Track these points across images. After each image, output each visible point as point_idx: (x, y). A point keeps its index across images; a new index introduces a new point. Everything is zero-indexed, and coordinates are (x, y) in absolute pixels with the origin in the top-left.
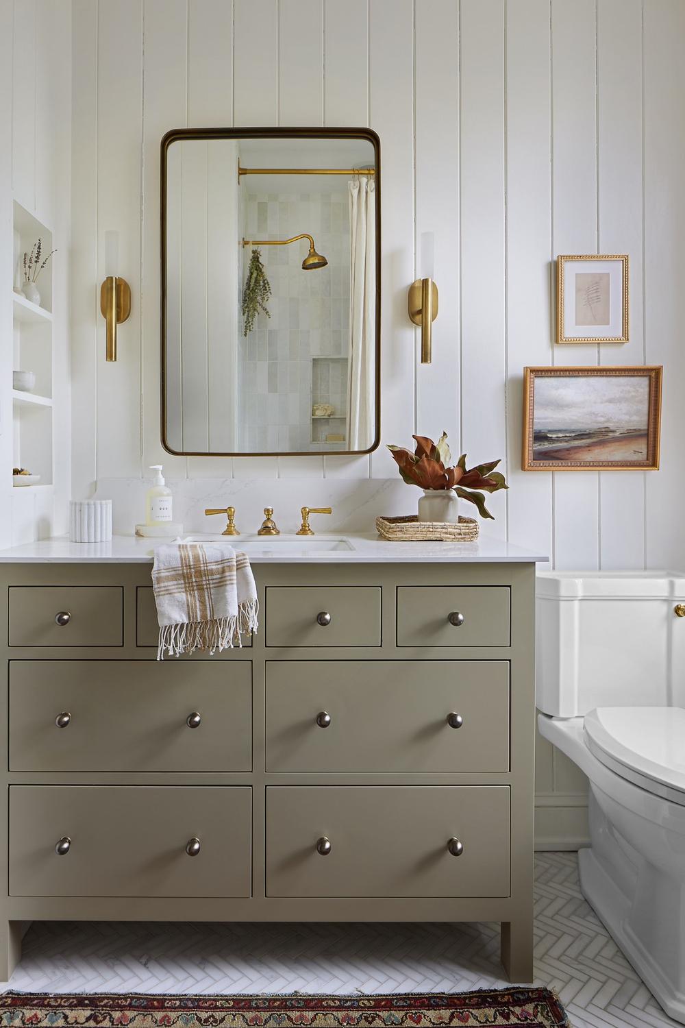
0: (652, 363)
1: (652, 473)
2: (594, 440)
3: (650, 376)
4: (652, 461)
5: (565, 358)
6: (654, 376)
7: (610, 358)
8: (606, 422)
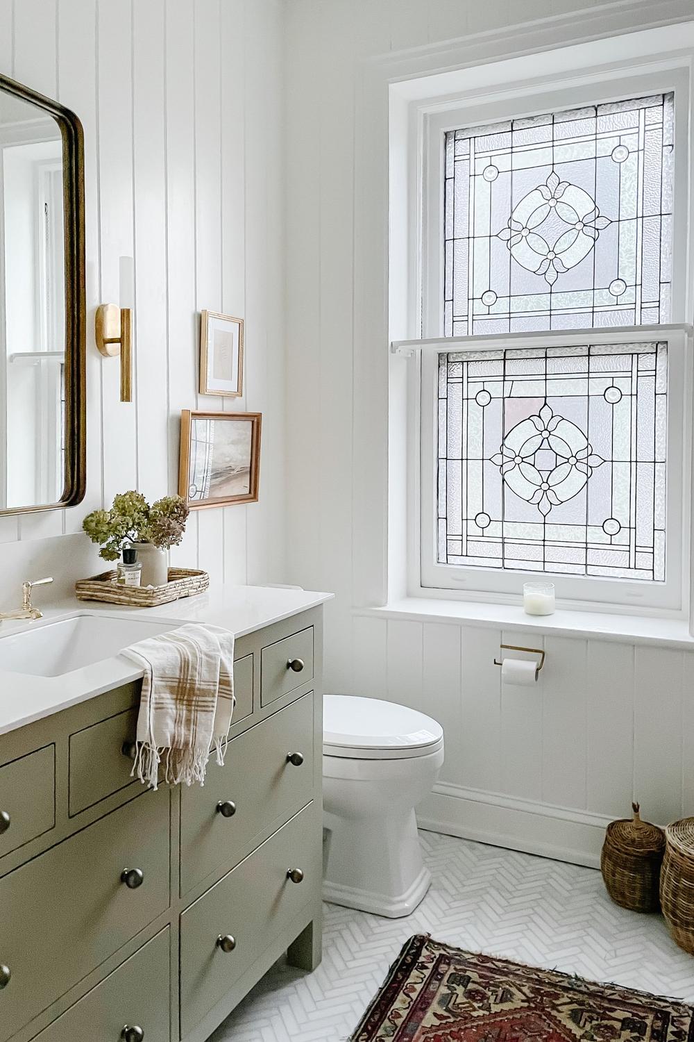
0: (252, 410)
1: (252, 505)
2: (223, 478)
3: (253, 422)
4: (253, 494)
5: (206, 405)
6: (255, 421)
7: (230, 407)
8: (230, 461)
